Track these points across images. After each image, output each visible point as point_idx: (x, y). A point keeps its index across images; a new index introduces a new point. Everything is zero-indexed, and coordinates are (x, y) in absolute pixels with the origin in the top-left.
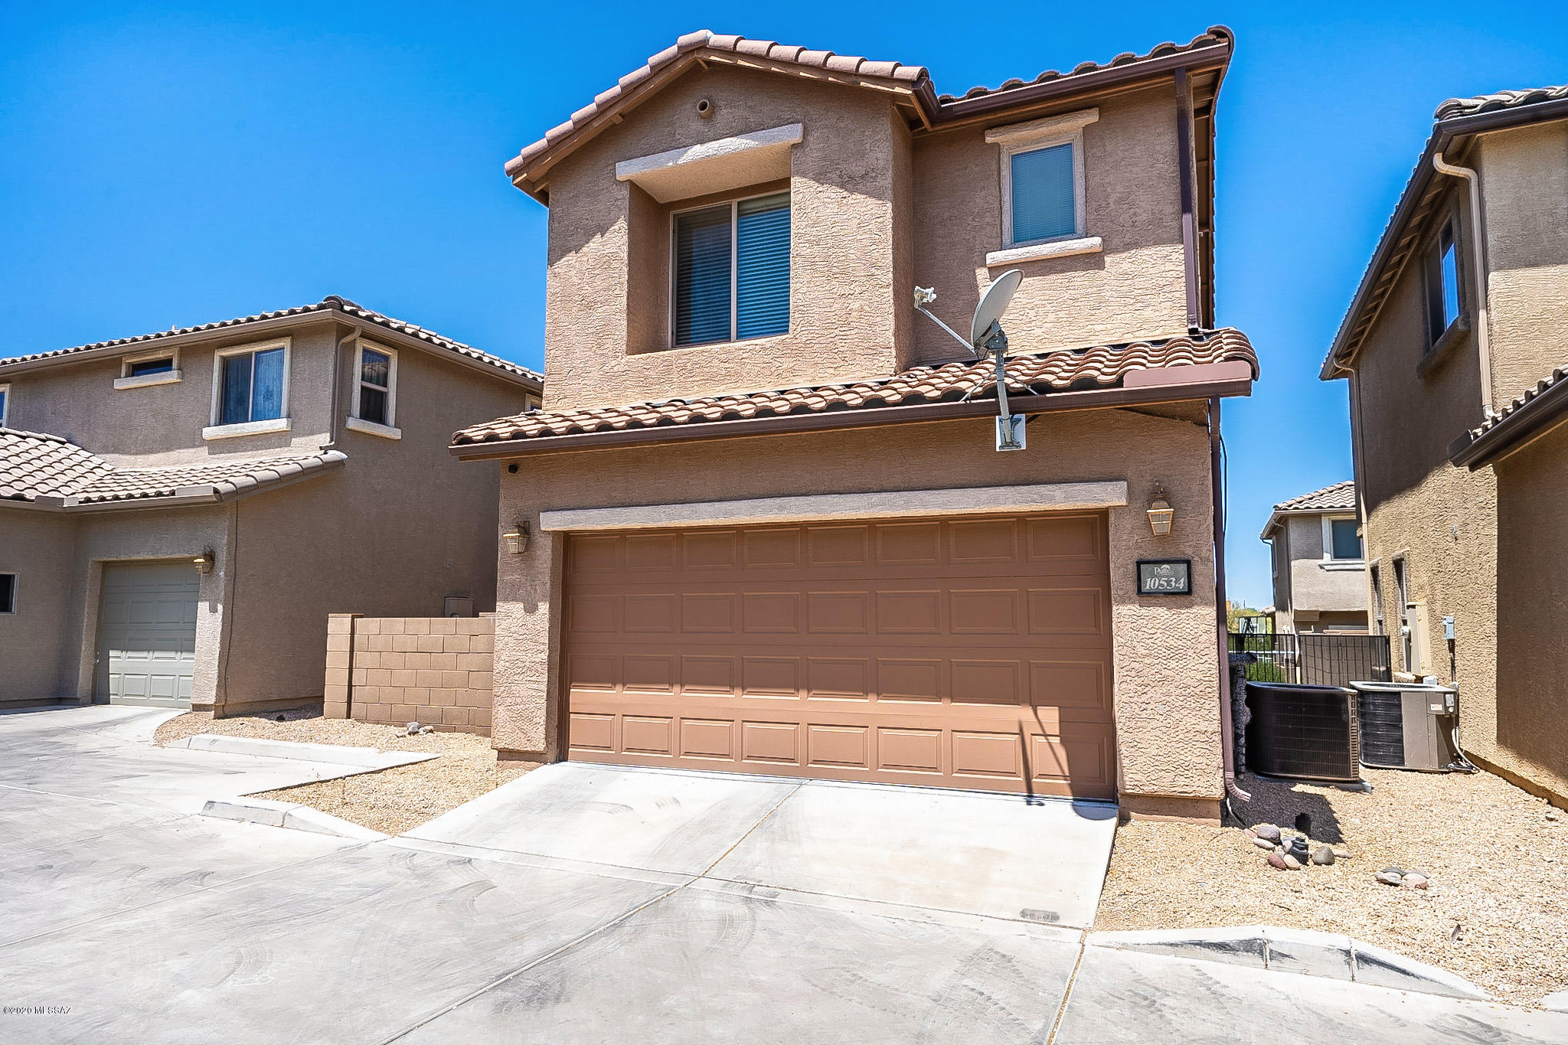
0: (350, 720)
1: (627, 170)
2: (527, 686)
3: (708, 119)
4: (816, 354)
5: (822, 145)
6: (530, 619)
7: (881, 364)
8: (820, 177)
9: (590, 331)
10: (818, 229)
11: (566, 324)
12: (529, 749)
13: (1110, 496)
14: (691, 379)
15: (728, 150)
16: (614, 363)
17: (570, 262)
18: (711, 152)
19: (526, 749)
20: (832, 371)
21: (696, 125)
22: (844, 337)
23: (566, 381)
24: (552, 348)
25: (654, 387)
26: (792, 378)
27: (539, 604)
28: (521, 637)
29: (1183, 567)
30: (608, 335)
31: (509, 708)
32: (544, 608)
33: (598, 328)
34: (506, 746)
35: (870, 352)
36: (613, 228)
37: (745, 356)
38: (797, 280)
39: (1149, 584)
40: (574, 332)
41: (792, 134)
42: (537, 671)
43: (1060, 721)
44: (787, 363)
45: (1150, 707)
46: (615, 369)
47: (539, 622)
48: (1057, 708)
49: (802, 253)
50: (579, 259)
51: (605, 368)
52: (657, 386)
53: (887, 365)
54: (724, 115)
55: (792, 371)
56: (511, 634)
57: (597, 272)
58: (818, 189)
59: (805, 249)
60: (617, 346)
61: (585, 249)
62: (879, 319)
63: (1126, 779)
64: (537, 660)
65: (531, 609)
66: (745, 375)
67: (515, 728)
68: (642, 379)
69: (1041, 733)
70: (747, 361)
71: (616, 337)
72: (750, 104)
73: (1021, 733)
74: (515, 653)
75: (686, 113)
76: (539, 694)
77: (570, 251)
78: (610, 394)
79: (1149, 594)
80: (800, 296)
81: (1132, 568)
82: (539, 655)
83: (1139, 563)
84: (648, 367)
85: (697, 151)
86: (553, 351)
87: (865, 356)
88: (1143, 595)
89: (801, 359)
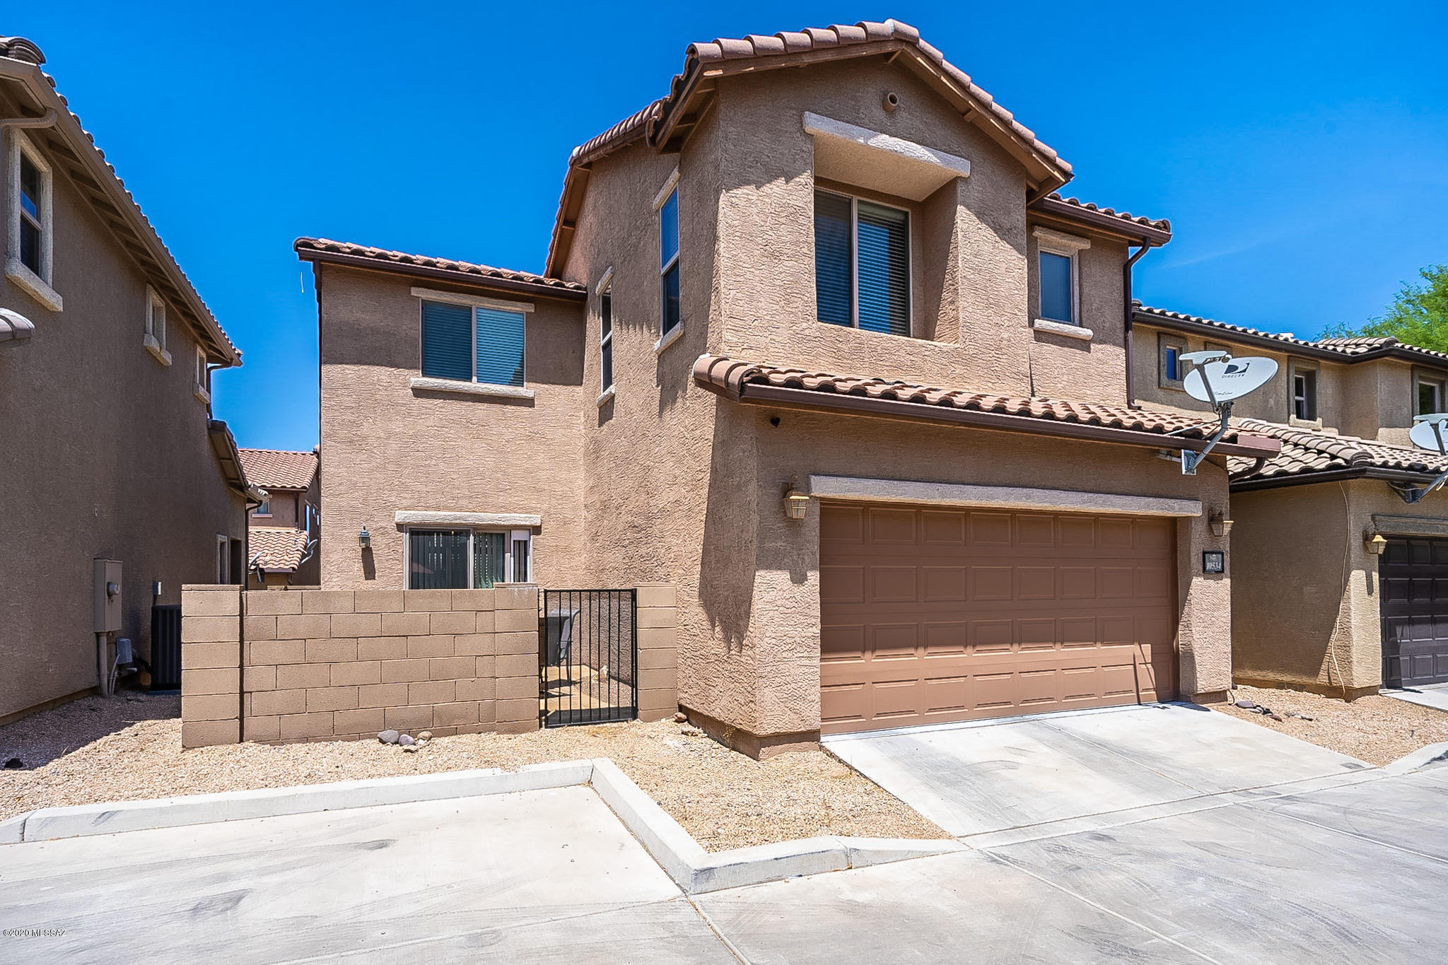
0: (245, 744)
1: (816, 124)
2: (798, 663)
3: (891, 113)
4: (979, 368)
5: (981, 189)
6: (798, 591)
7: (1023, 389)
8: (980, 215)
9: (778, 283)
10: (979, 260)
11: (747, 266)
12: (803, 729)
13: (1193, 510)
14: (881, 363)
15: (913, 155)
16: (805, 325)
17: (750, 197)
18: (898, 149)
19: (800, 730)
20: (990, 385)
21: (879, 114)
22: (998, 359)
23: (750, 330)
24: (731, 287)
25: (845, 361)
26: (964, 384)
27: (808, 574)
28: (790, 611)
29: (1220, 556)
30: (796, 293)
31: (779, 688)
32: (814, 577)
33: (785, 282)
34: (778, 731)
35: (1016, 376)
36: (797, 179)
37: (927, 353)
38: (964, 299)
39: (1209, 566)
40: (758, 278)
41: (961, 167)
42: (809, 646)
43: (1152, 654)
44: (959, 370)
45: (1207, 640)
46: (807, 332)
47: (809, 594)
48: (1150, 645)
49: (968, 277)
50: (761, 198)
51: (794, 327)
52: (849, 361)
53: (1026, 390)
54: (903, 117)
55: (962, 376)
56: (777, 608)
57: (782, 220)
58: (978, 226)
59: (970, 273)
60: (807, 308)
61: (766, 188)
62: (1020, 352)
63: (1198, 685)
64: (810, 634)
65: (799, 579)
66: (927, 371)
67: (786, 709)
68: (835, 351)
69: (1144, 662)
70: (929, 359)
71: (806, 299)
72: (925, 119)
73: (1134, 665)
74: (782, 629)
75: (869, 93)
76: (812, 670)
77: (749, 184)
78: (801, 357)
79: (1210, 572)
80: (967, 314)
81: (1201, 555)
82: (810, 629)
83: (1204, 553)
84: (841, 340)
85: (884, 141)
86: (733, 292)
87: (1012, 379)
88: (1205, 572)
89: (968, 368)
